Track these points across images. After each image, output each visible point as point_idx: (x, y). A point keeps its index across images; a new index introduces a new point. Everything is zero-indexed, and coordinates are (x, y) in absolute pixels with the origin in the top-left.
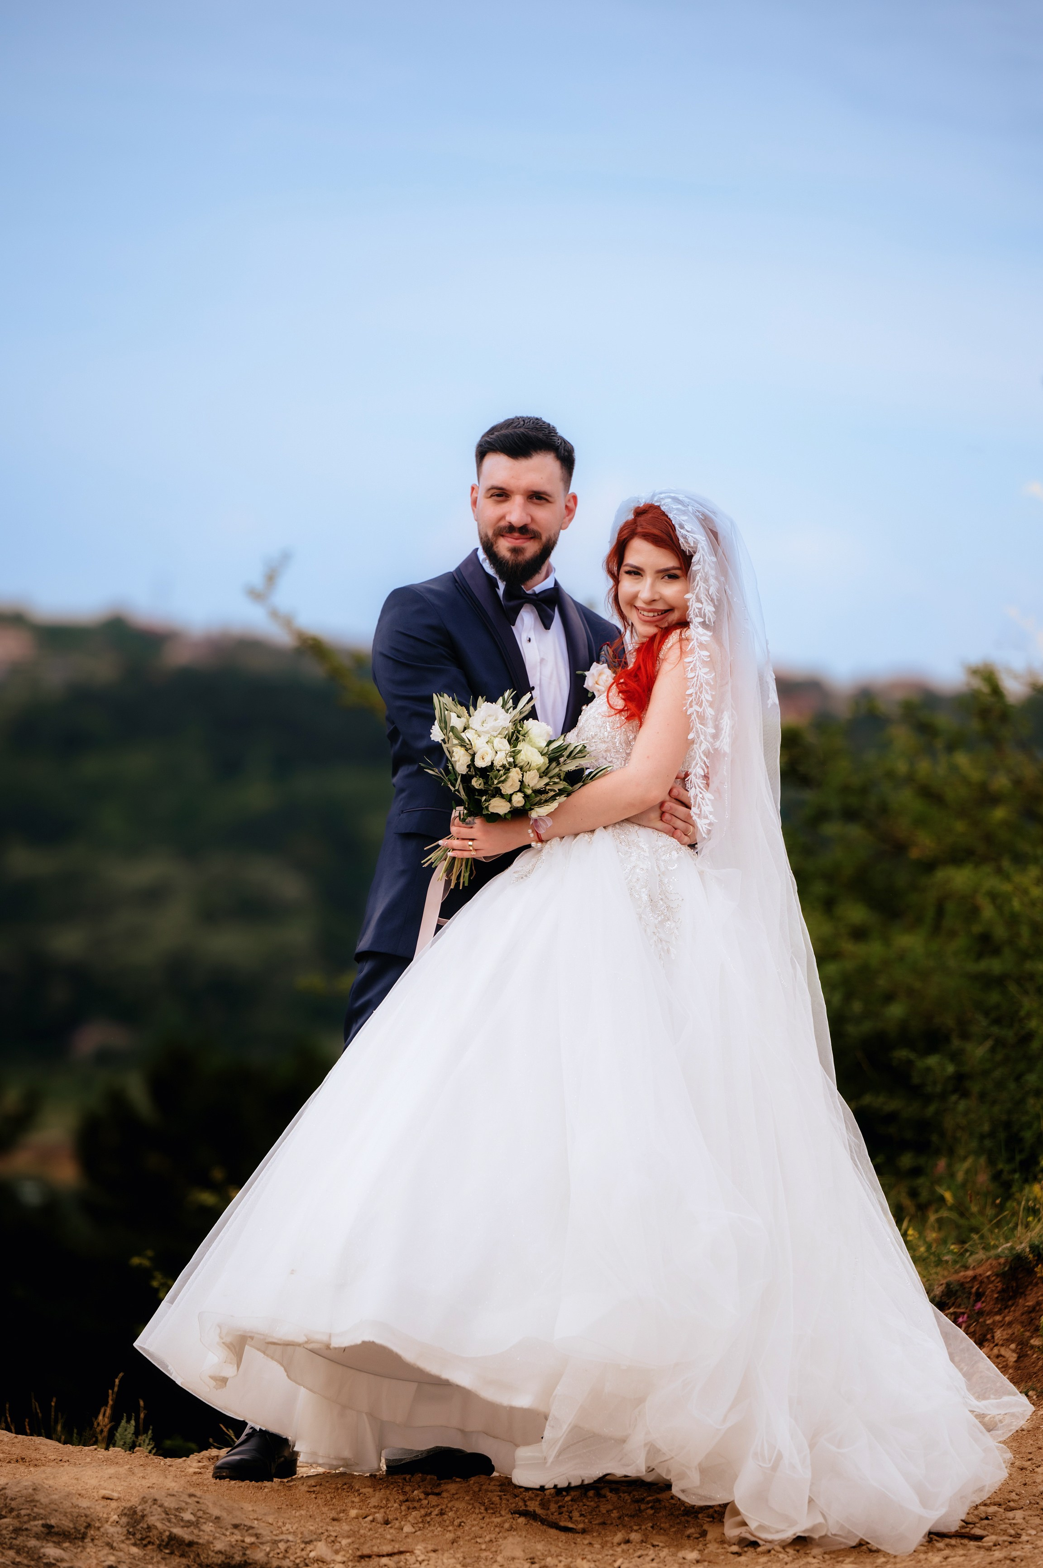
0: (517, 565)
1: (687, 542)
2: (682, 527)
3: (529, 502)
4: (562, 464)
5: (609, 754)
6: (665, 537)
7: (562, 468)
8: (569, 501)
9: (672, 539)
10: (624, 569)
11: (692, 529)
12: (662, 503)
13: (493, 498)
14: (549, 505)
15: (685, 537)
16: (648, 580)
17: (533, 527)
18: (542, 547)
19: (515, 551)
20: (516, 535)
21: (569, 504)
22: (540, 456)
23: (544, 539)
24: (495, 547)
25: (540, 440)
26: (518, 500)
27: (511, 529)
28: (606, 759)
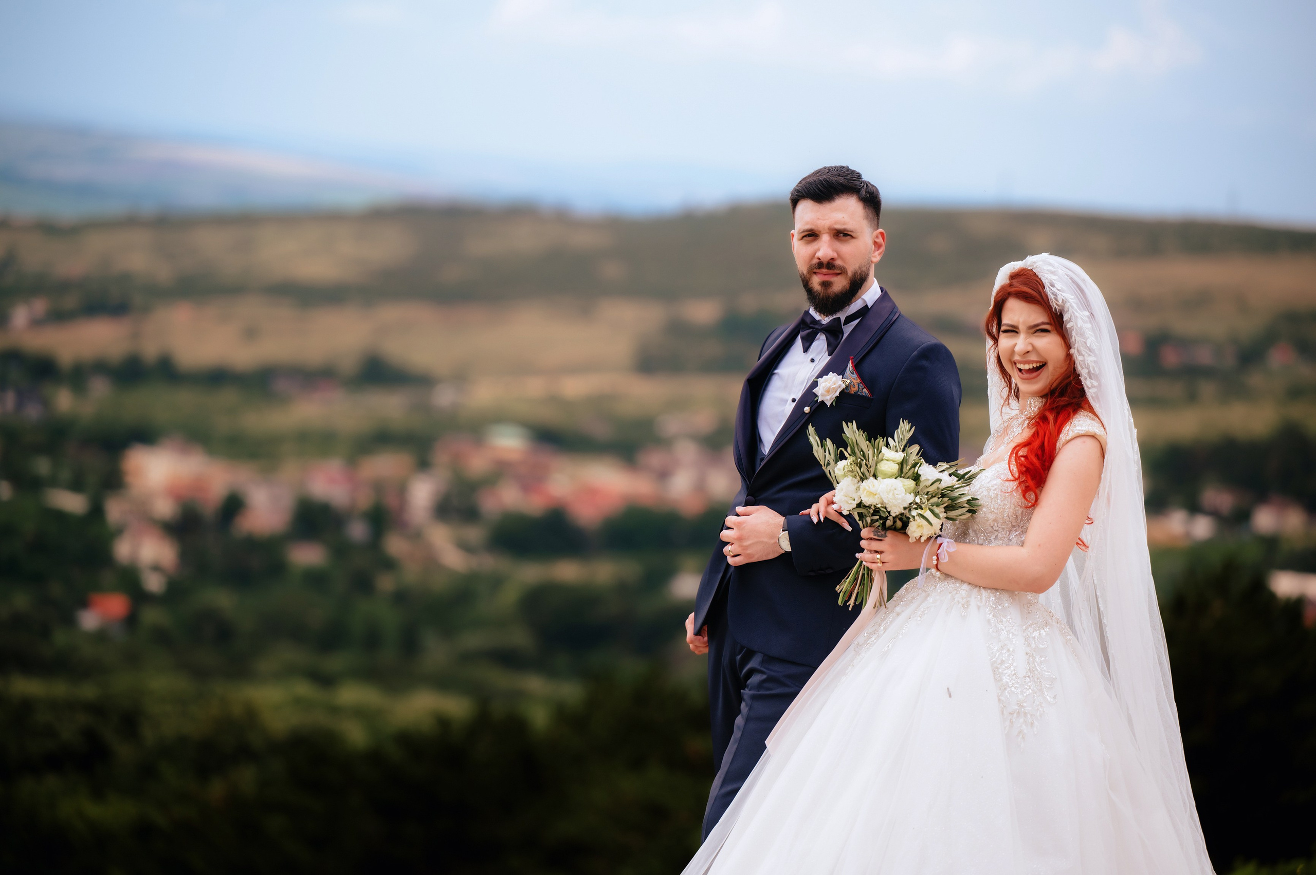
0: (827, 298)
1: (1056, 299)
2: (1053, 285)
3: (835, 239)
4: (864, 204)
5: (996, 524)
6: (1035, 294)
7: (864, 208)
8: (877, 237)
9: (1041, 295)
10: (1003, 328)
11: (1062, 288)
12: (1035, 266)
13: (805, 238)
14: (853, 240)
15: (1055, 295)
16: (1022, 336)
17: (838, 262)
18: (849, 282)
19: (826, 285)
20: (824, 271)
21: (877, 240)
22: (842, 199)
23: (850, 274)
24: (809, 284)
25: (842, 185)
26: (825, 238)
27: (820, 265)
28: (992, 527)
